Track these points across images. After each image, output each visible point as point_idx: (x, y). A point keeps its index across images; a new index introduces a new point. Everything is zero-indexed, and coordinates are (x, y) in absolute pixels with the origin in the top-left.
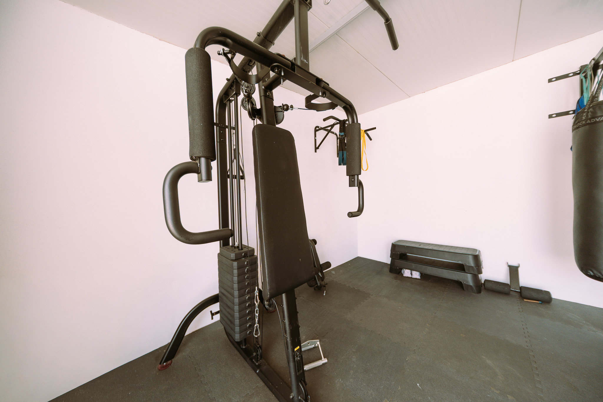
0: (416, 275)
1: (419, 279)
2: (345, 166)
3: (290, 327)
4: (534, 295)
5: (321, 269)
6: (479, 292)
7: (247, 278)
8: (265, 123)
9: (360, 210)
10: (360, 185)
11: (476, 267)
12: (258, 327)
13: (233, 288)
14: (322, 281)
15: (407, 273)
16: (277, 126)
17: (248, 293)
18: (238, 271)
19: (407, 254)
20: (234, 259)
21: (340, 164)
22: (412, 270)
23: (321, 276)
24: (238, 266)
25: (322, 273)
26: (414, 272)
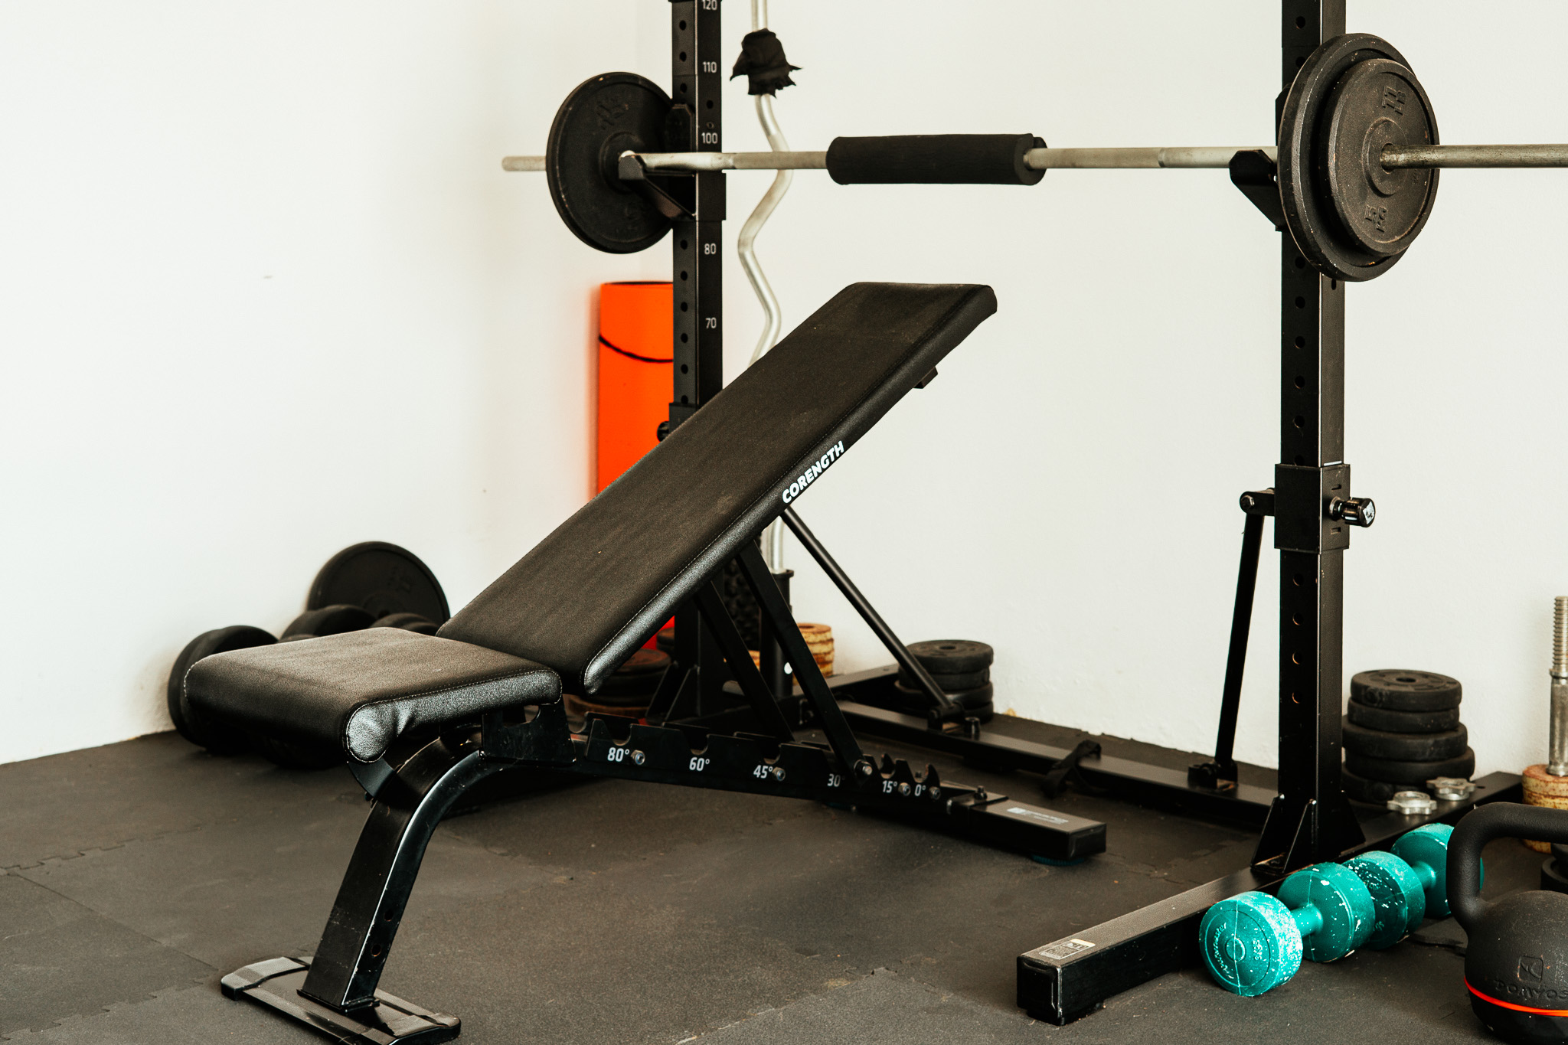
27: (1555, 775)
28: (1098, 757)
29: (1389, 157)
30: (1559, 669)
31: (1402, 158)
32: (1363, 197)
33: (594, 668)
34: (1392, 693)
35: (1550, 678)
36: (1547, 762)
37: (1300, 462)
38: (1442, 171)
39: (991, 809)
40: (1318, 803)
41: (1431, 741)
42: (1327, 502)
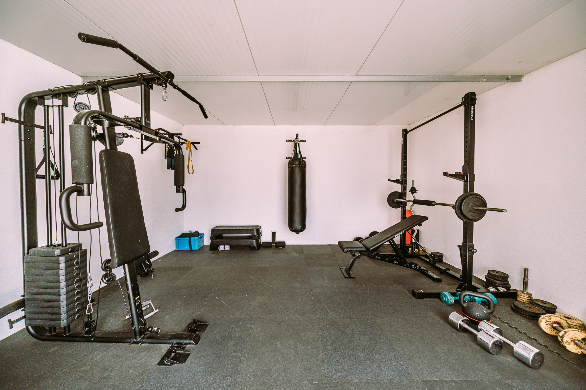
0: (227, 248)
1: (229, 250)
2: (174, 171)
3: (131, 285)
4: (280, 244)
5: (149, 258)
6: (259, 249)
7: (76, 269)
8: (108, 148)
9: (184, 207)
10: (184, 191)
11: (257, 235)
12: (91, 306)
13: (59, 280)
14: (150, 268)
15: (221, 248)
16: (119, 150)
17: (76, 282)
18: (66, 264)
19: (223, 235)
20: (60, 254)
21: (168, 168)
22: (224, 245)
23: (149, 264)
24: (65, 260)
25: (149, 261)
26: (226, 246)
27: (524, 293)
28: (450, 271)
29: (474, 208)
30: (525, 278)
31: (476, 208)
32: (470, 212)
33: (371, 249)
34: (493, 274)
35: (523, 279)
36: (522, 290)
37: (465, 243)
38: (487, 211)
39: (428, 273)
40: (467, 285)
41: (500, 282)
42: (469, 249)
